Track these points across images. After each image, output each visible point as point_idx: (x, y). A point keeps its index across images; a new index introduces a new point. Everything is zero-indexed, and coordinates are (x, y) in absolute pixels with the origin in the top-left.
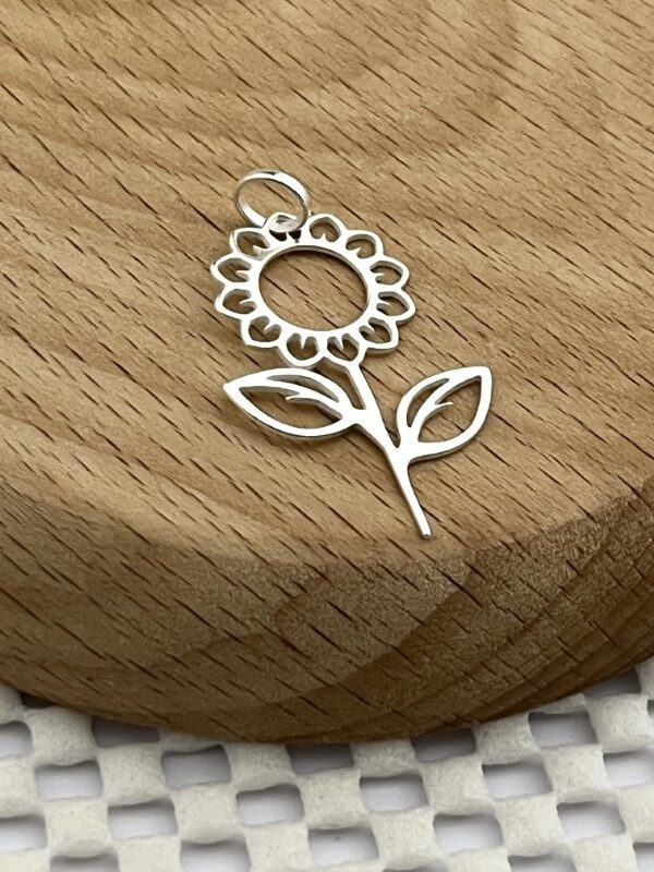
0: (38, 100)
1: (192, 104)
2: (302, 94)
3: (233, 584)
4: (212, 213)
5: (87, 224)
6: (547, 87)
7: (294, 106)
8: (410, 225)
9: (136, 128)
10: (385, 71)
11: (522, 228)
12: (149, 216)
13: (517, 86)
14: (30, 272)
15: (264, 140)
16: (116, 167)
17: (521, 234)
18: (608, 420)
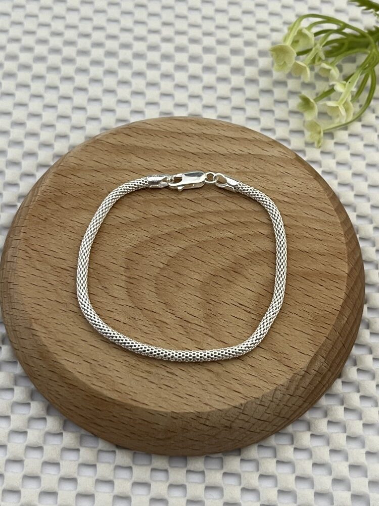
0: (249, 220)
1: (210, 234)
2: (181, 249)
4: (191, 203)
6: (113, 278)
7: (183, 244)
8: (138, 218)
9: (220, 221)
10: (161, 266)
12: (206, 197)
13: (123, 275)
14: (227, 171)
15: (187, 231)
16: (222, 208)
17: (108, 226)
18: (71, 180)
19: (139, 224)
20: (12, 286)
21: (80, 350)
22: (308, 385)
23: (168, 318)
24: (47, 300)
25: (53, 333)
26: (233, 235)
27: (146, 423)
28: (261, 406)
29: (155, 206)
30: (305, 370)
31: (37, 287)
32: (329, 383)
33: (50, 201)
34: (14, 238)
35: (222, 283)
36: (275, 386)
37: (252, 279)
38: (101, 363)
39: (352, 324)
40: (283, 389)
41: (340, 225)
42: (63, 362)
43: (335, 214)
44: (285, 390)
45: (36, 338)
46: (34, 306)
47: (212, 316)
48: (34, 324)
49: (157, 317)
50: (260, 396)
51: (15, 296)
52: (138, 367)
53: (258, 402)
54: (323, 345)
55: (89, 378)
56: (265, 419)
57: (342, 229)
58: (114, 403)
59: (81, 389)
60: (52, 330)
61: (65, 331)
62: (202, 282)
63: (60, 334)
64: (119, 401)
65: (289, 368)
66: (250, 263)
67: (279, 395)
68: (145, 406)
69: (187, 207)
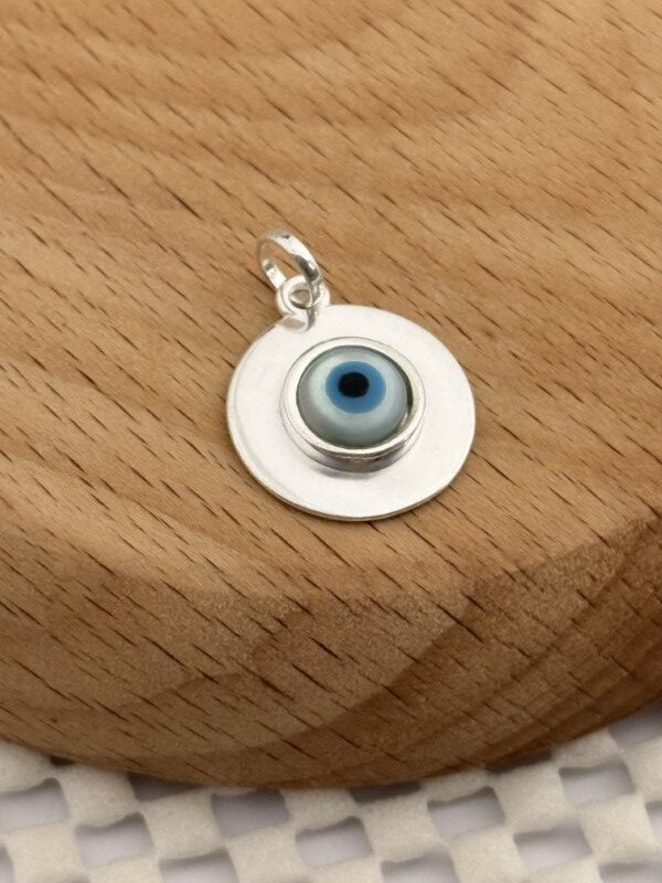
1: (171, 69)
2: (297, 54)
3: (207, 619)
7: (284, 69)
8: (412, 206)
12: (120, 202)
15: (249, 109)
16: (85, 146)
17: (536, 216)
18: (627, 430)
19: (416, 187)
69: (213, 189)
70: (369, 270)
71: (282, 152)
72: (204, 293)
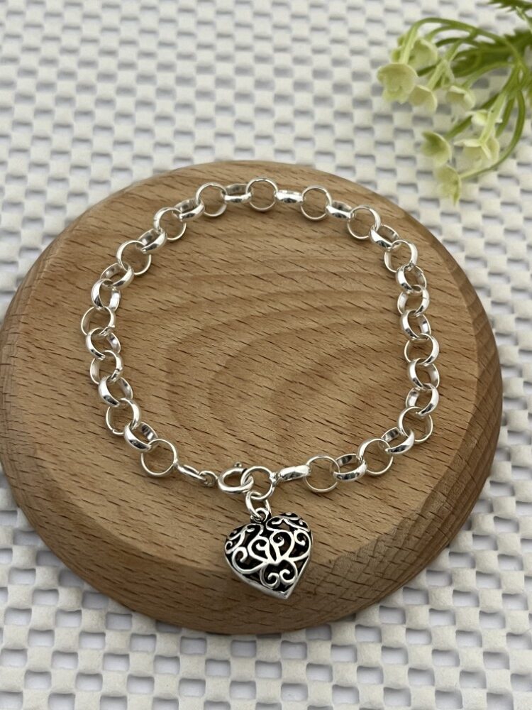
0: (341, 305)
1: (284, 324)
2: (245, 345)
4: (258, 281)
5: (299, 260)
6: (150, 386)
7: (248, 338)
8: (185, 302)
9: (299, 306)
10: (217, 368)
11: (142, 315)
12: (280, 272)
13: (163, 382)
15: (253, 319)
16: (301, 288)
17: (142, 313)
18: (91, 250)
19: (186, 310)
20: (8, 398)
21: (104, 487)
22: (423, 535)
23: (227, 442)
24: (57, 418)
25: (65, 464)
26: (316, 325)
27: (197, 588)
28: (357, 564)
29: (207, 285)
30: (419, 512)
31: (42, 400)
32: (453, 531)
33: (62, 280)
34: (12, 330)
35: (302, 392)
36: (377, 535)
37: (345, 387)
38: (133, 505)
39: (484, 448)
40: (389, 539)
41: (467, 310)
42: (81, 504)
43: (460, 294)
44: (392, 541)
45: (42, 470)
46: (39, 425)
47: (289, 438)
48: (39, 452)
49: (211, 440)
50: (356, 549)
51: (13, 412)
52: (185, 509)
53: (354, 558)
54: (443, 477)
55: (115, 526)
56: (362, 582)
57: (469, 316)
58: (153, 561)
59: (105, 542)
60: (64, 460)
61: (84, 460)
62: (274, 390)
63: (77, 464)
64: (159, 559)
65: (397, 510)
66: (342, 365)
67: (382, 547)
68: (194, 565)
69: (252, 286)
70: (190, 275)
71: (235, 307)
72: (239, 250)
